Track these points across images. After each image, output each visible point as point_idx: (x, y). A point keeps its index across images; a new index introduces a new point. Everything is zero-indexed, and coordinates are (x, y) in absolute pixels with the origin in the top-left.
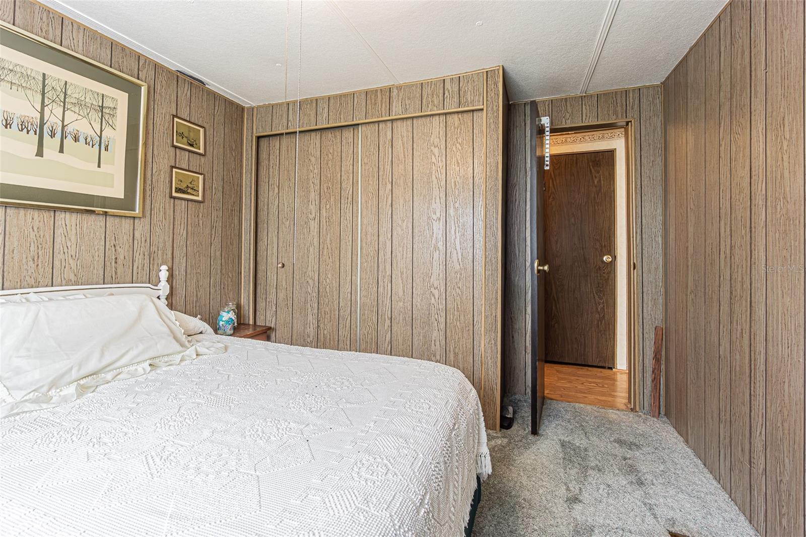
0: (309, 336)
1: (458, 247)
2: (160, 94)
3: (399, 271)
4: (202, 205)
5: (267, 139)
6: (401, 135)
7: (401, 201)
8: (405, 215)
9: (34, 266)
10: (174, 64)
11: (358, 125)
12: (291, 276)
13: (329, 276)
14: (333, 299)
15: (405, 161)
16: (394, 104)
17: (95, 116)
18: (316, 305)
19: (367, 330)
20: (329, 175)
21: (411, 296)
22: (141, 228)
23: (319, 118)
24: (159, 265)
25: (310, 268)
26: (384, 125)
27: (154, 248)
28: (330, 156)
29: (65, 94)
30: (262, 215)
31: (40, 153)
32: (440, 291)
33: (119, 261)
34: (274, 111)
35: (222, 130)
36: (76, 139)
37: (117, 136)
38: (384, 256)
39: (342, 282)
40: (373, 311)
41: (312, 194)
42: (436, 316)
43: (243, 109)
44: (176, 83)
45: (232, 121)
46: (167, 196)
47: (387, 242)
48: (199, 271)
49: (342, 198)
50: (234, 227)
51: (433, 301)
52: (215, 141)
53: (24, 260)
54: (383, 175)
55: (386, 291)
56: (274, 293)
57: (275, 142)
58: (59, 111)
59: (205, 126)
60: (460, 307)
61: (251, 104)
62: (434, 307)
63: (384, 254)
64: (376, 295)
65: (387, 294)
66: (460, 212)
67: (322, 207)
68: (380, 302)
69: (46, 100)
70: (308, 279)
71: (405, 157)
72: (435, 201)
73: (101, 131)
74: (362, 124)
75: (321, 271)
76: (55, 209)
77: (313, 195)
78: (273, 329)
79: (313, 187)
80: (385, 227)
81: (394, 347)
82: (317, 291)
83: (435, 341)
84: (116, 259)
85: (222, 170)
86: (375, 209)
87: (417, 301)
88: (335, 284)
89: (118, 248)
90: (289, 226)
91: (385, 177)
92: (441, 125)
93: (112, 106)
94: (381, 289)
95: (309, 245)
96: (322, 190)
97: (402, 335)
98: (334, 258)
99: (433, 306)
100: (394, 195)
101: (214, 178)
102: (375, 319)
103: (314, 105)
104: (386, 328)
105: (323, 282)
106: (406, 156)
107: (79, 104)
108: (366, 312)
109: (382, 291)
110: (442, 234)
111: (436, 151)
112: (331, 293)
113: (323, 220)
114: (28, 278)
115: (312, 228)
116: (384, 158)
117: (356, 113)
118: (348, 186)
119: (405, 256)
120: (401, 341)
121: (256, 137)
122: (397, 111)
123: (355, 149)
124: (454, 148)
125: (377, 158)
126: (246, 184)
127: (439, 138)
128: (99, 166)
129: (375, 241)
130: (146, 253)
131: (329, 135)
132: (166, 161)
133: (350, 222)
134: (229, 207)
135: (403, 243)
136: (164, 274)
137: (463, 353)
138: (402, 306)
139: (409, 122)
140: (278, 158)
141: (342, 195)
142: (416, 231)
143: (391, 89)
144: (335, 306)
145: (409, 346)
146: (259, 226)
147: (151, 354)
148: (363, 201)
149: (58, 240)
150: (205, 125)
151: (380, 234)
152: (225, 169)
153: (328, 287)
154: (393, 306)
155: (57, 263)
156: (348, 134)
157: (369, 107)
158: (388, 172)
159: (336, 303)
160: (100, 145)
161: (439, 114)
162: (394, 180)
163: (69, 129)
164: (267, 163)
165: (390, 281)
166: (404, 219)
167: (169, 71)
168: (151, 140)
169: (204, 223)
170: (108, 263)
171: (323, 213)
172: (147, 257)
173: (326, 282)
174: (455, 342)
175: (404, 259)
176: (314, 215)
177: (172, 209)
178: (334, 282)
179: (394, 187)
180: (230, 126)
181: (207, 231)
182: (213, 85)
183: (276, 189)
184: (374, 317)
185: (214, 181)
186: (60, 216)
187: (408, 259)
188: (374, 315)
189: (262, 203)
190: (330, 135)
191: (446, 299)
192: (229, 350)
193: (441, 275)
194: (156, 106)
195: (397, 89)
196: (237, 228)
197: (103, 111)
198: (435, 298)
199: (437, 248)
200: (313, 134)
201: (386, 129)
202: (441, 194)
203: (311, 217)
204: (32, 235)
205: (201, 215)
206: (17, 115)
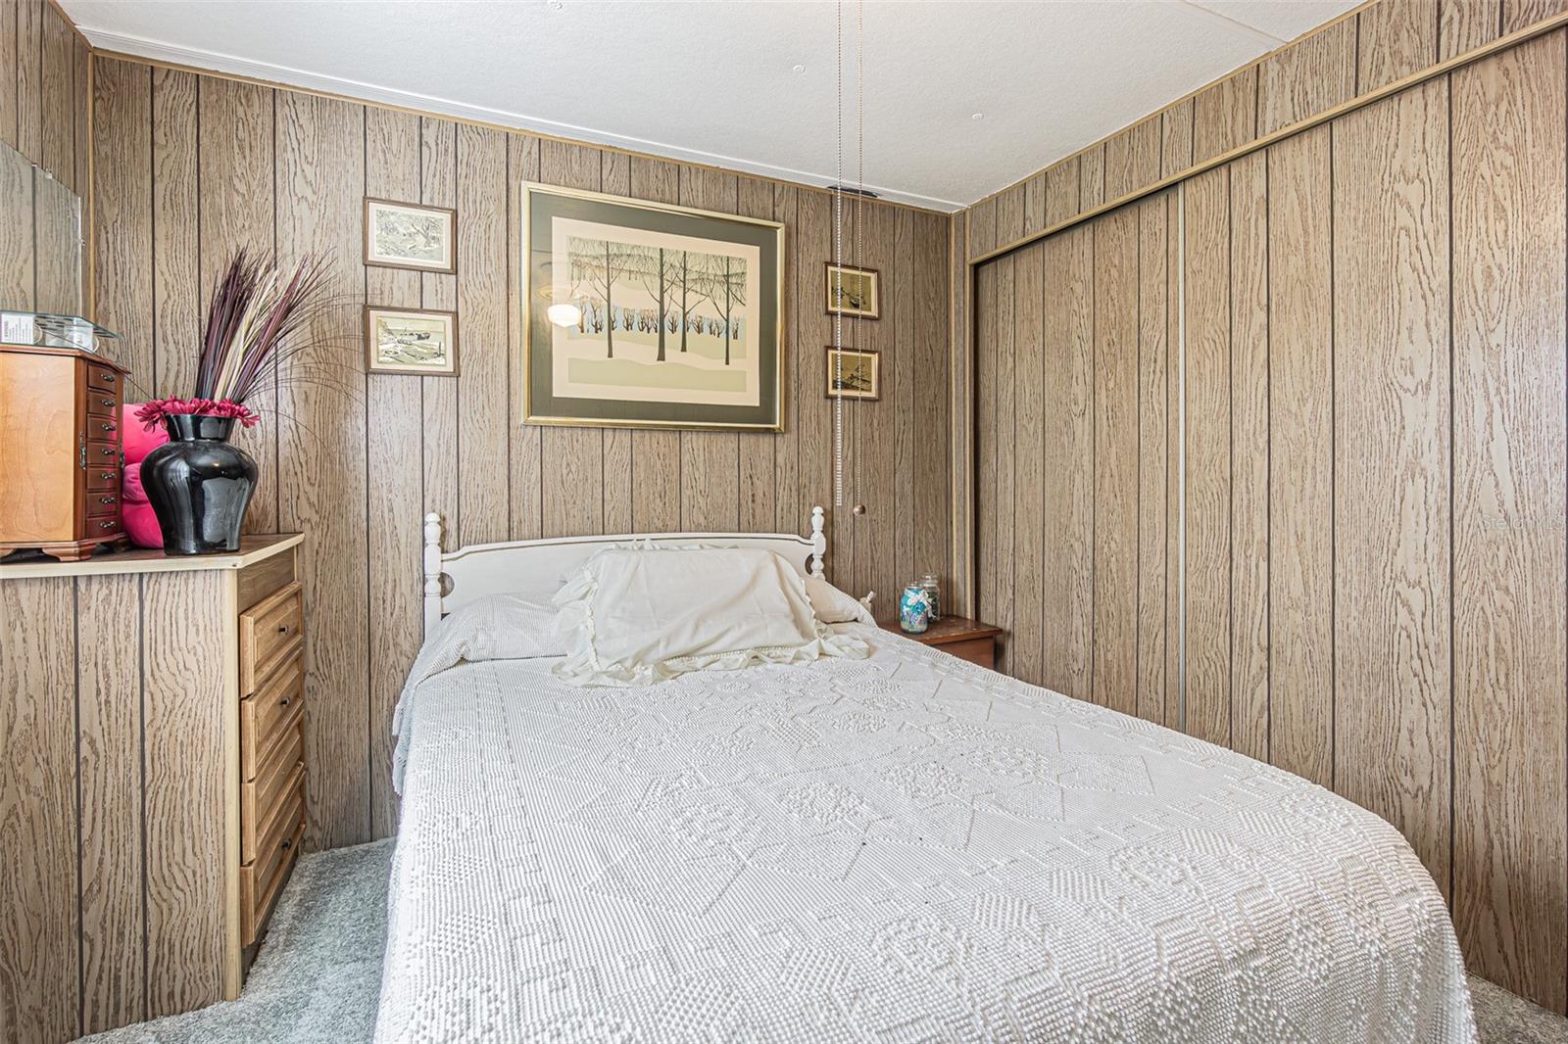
0: (1075, 660)
1: (1502, 466)
2: (807, 235)
3: (1292, 531)
4: (877, 404)
5: (992, 264)
6: (1295, 178)
7: (1297, 349)
8: (1308, 384)
9: (661, 505)
10: (821, 180)
11: (1174, 185)
12: (1039, 533)
13: (1116, 536)
14: (1125, 587)
15: (1307, 244)
16: (1270, 104)
17: (720, 291)
18: (1089, 596)
19: (1202, 668)
20: (1112, 316)
21: (1327, 599)
22: (786, 447)
23: (1085, 194)
24: (811, 506)
25: (1075, 518)
26: (1244, 164)
27: (804, 480)
28: (1114, 273)
29: (685, 269)
30: (987, 413)
31: (661, 357)
32: (1428, 592)
33: (757, 498)
34: (1000, 206)
35: (910, 267)
36: (699, 330)
37: (748, 315)
38: (1248, 492)
39: (1144, 549)
40: (1218, 626)
41: (1078, 361)
42: (1416, 663)
43: (947, 218)
44: (828, 209)
45: (927, 249)
46: (822, 395)
47: (1257, 455)
48: (875, 517)
49: (1142, 361)
50: (936, 441)
51: (1403, 617)
52: (897, 290)
53: (651, 497)
54: (1242, 292)
55: (1253, 579)
56: (1010, 566)
57: (1007, 268)
58: (678, 294)
59: (879, 268)
60: (1508, 648)
61: (957, 207)
62: (1409, 637)
63: (1247, 487)
64: (1227, 586)
65: (1257, 587)
66: (1510, 358)
67: (1097, 386)
68: (1237, 605)
69: (665, 283)
70: (1073, 541)
71: (1306, 232)
72: (1410, 337)
73: (728, 311)
74: (1184, 180)
75: (1098, 524)
76: (680, 430)
77: (1080, 364)
78: (1009, 633)
79: (1078, 346)
80: (1250, 420)
81: (1277, 720)
82: (1090, 566)
83: (1411, 732)
84: (753, 495)
85: (910, 340)
86: (1221, 381)
87: (1349, 616)
88: (1129, 555)
89: (755, 479)
90: (1035, 432)
91: (1247, 296)
92: (1431, 111)
93: (739, 271)
94: (1239, 575)
95: (1072, 468)
96: (1097, 351)
97: (1302, 698)
98: (1127, 496)
99: (1404, 634)
100: (1273, 339)
101: (897, 356)
102: (1223, 642)
103: (1075, 170)
104: (1253, 671)
105: (1103, 548)
106: (1311, 230)
107: (702, 279)
108: (1201, 626)
109: (1242, 578)
110: (1438, 430)
111: (1413, 192)
112: (1120, 574)
113: (1102, 415)
114: (656, 520)
115: (1079, 433)
116: (1244, 249)
117: (1168, 158)
118: (1154, 334)
119: (1308, 492)
120: (1297, 710)
121: (971, 265)
122: (1278, 117)
123: (1171, 243)
124: (1484, 168)
125: (1226, 252)
126: (956, 359)
127: (1424, 150)
128: (727, 363)
129: (1223, 457)
130: (793, 488)
131: (1111, 225)
132: (817, 340)
133: (1161, 415)
134: (927, 403)
135: (1302, 458)
136: (818, 521)
137: (1522, 789)
138: (1299, 620)
139: (1320, 137)
140: (1012, 297)
141: (1142, 354)
142: (1343, 424)
143: (1262, 68)
144: (1130, 603)
145: (1324, 728)
146: (983, 435)
147: (758, 640)
148: (1191, 362)
149: (685, 470)
150: (880, 266)
151: (1235, 437)
152: (917, 337)
153: (1113, 559)
154: (1274, 620)
155: (685, 501)
156: (1154, 213)
157: (1200, 130)
158: (1257, 279)
159: (1131, 596)
160: (727, 333)
161: (1423, 83)
162: (1274, 299)
163: (691, 317)
164: (993, 311)
165: (1265, 555)
166: (1306, 395)
167: (818, 192)
168: (794, 312)
169: (883, 436)
170: (743, 502)
171: (1100, 399)
172: (794, 493)
173: (1109, 547)
174: (1488, 750)
175: (1307, 501)
176: (1082, 407)
177: (829, 417)
178: (1126, 549)
179: (1273, 316)
180: (923, 257)
181: (888, 449)
182: (890, 192)
183: (1011, 360)
184: (1221, 640)
185: (898, 361)
186: (687, 437)
187: (1317, 502)
188: (1221, 634)
189: (987, 391)
190: (1113, 226)
191: (1452, 618)
192: (875, 656)
193: (1433, 549)
194: (800, 255)
195: (1278, 61)
196: (942, 440)
197: (729, 281)
198: (1410, 612)
199: (1418, 470)
200: (1077, 233)
201: (1251, 178)
202: (1433, 315)
203: (1076, 410)
204: (659, 463)
205: (875, 422)
206: (637, 311)
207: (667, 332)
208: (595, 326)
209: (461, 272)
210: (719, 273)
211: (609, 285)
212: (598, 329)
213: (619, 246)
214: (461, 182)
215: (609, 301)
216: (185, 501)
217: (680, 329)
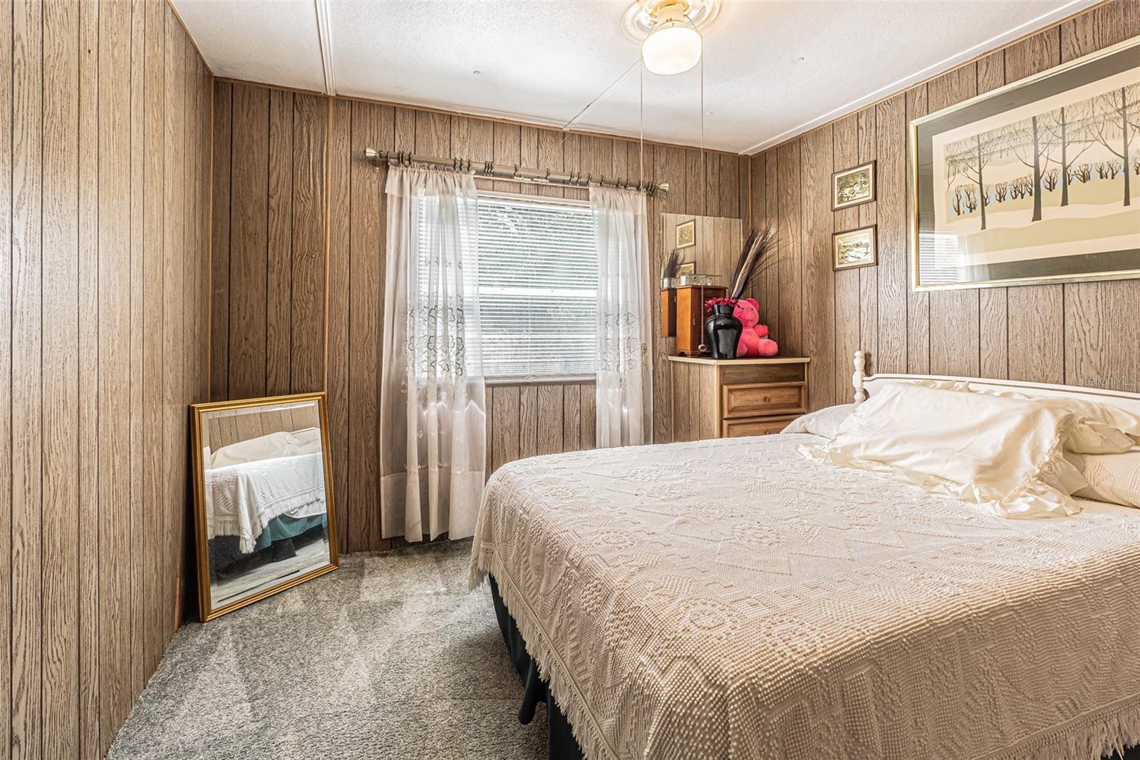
9: (1040, 356)
17: (1113, 129)
29: (1064, 125)
31: (1037, 216)
36: (1085, 178)
58: (1057, 152)
69: (1040, 146)
73: (1126, 147)
107: (1087, 126)
128: (1127, 203)
149: (1069, 322)
155: (1070, 353)
160: (1126, 170)
163: (1073, 168)
186: (1073, 289)
197: (1126, 114)
204: (1037, 317)
206: (1009, 183)
207: (1044, 191)
208: (970, 207)
209: (879, 199)
210: (1110, 109)
211: (980, 169)
212: (972, 208)
213: (989, 133)
214: (879, 141)
215: (981, 184)
216: (713, 338)
217: (1059, 186)
